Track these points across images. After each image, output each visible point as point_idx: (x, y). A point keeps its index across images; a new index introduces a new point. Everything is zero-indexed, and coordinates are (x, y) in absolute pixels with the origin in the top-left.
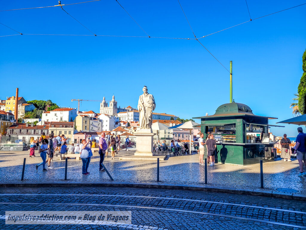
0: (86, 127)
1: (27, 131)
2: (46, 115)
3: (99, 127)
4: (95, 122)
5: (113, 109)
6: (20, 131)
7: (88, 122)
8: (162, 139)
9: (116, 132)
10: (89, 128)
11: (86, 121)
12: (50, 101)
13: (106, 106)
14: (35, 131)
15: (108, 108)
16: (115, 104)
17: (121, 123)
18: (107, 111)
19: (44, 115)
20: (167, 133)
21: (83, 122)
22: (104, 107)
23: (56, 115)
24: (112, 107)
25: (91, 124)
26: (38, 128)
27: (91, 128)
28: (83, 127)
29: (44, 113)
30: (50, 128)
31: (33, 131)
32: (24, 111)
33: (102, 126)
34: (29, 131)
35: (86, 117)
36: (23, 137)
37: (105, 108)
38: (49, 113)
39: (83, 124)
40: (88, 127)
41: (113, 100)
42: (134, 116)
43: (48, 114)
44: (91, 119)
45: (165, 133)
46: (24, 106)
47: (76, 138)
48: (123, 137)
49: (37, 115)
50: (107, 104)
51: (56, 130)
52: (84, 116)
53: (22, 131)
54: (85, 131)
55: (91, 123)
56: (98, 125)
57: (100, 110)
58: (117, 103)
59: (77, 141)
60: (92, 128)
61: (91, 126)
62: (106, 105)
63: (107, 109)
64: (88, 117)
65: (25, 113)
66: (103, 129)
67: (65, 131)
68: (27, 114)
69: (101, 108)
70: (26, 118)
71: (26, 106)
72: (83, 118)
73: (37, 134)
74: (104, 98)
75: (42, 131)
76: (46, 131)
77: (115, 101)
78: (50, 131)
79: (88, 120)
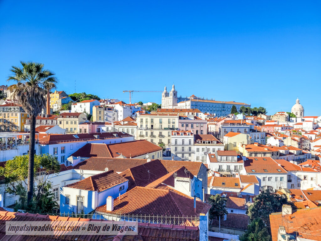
0: (100, 117)
1: (41, 121)
2: (75, 107)
3: (114, 118)
4: (109, 112)
5: (173, 99)
7: (102, 113)
8: (165, 129)
9: (123, 122)
10: (104, 118)
11: (100, 112)
12: (85, 93)
15: (169, 98)
16: (175, 94)
17: (136, 113)
18: (168, 101)
19: (72, 106)
20: (171, 123)
21: (97, 113)
22: (165, 97)
23: (81, 106)
24: (172, 97)
25: (105, 115)
26: (49, 119)
27: (105, 118)
28: (97, 117)
29: (74, 104)
30: (58, 119)
31: (45, 121)
33: (118, 117)
35: (100, 107)
37: (165, 98)
38: (76, 104)
40: (102, 117)
41: (173, 89)
43: (76, 106)
44: (106, 110)
45: (169, 122)
46: (61, 99)
47: (82, 128)
48: (128, 127)
49: (69, 107)
51: (64, 120)
52: (98, 107)
54: (99, 121)
55: (105, 113)
56: (113, 115)
57: (162, 100)
58: (177, 92)
59: (82, 130)
60: (107, 118)
61: (106, 117)
62: (167, 95)
63: (167, 100)
64: (102, 107)
65: (62, 105)
66: (119, 119)
68: (63, 107)
69: (163, 98)
70: (62, 110)
72: (97, 109)
74: (165, 88)
75: (52, 121)
76: (55, 121)
77: (175, 90)
78: (58, 122)
79: (102, 110)
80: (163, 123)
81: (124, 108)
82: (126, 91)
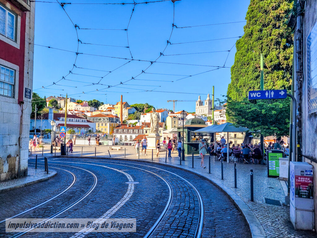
0: (175, 126)
1: (128, 130)
2: (144, 117)
5: (209, 108)
6: (123, 130)
11: (175, 121)
12: (147, 104)
13: (202, 105)
14: (133, 130)
15: (204, 106)
16: (210, 103)
18: (203, 110)
19: (142, 116)
22: (200, 105)
24: (207, 105)
26: (135, 129)
28: (172, 127)
29: (142, 114)
30: (144, 128)
31: (132, 131)
32: (127, 114)
36: (125, 136)
37: (200, 107)
38: (146, 115)
39: (172, 124)
41: (208, 98)
43: (145, 116)
44: (179, 119)
46: (127, 110)
49: (137, 117)
50: (203, 102)
52: (173, 117)
53: (125, 130)
55: (179, 123)
57: (196, 109)
58: (212, 101)
62: (201, 103)
63: (202, 108)
64: (176, 117)
65: (128, 115)
68: (130, 116)
69: (197, 107)
70: (129, 119)
71: (129, 110)
72: (172, 118)
73: (135, 133)
74: (199, 97)
75: (139, 130)
76: (142, 131)
77: (210, 99)
78: (144, 131)
82: (170, 101)
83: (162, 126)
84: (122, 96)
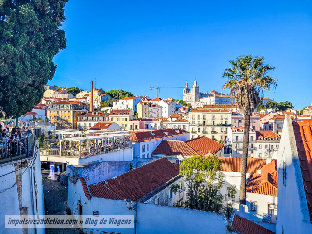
0: (145, 114)
1: (93, 118)
2: (116, 104)
3: (159, 114)
4: (154, 109)
5: (195, 95)
6: (88, 118)
7: (147, 109)
9: (171, 118)
10: (149, 114)
11: (145, 108)
12: (123, 90)
13: (189, 92)
14: (98, 118)
16: (197, 90)
17: (180, 109)
19: (114, 103)
20: (224, 119)
21: (142, 109)
22: (187, 92)
23: (123, 103)
24: (194, 93)
25: (150, 111)
26: (101, 116)
27: (150, 115)
28: (142, 114)
29: (115, 101)
30: (110, 116)
31: (97, 118)
32: (101, 101)
33: (162, 113)
34: (94, 118)
35: (145, 104)
36: (90, 124)
37: (187, 94)
38: (118, 101)
39: (142, 111)
40: (147, 114)
41: (195, 85)
42: (216, 101)
43: (117, 103)
44: (150, 106)
45: (222, 118)
46: (101, 97)
47: (132, 124)
49: (110, 104)
50: (190, 89)
51: (115, 117)
52: (143, 104)
53: (89, 118)
54: (144, 118)
55: (150, 110)
56: (158, 111)
57: (183, 96)
58: (199, 88)
59: (133, 126)
60: (152, 114)
61: (150, 113)
62: (188, 90)
63: (189, 95)
64: (147, 104)
65: (102, 102)
66: (163, 115)
67: (122, 118)
68: (103, 104)
69: (184, 94)
71: (102, 97)
72: (142, 105)
74: (186, 84)
75: (104, 118)
76: (107, 118)
77: (197, 86)
78: (110, 119)
79: (147, 107)
80: (215, 119)
81: (169, 104)
82: (153, 88)
83: (128, 114)
84: (92, 81)
